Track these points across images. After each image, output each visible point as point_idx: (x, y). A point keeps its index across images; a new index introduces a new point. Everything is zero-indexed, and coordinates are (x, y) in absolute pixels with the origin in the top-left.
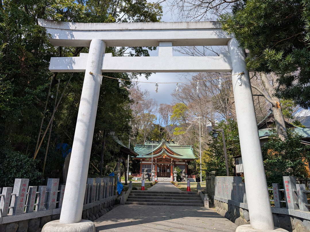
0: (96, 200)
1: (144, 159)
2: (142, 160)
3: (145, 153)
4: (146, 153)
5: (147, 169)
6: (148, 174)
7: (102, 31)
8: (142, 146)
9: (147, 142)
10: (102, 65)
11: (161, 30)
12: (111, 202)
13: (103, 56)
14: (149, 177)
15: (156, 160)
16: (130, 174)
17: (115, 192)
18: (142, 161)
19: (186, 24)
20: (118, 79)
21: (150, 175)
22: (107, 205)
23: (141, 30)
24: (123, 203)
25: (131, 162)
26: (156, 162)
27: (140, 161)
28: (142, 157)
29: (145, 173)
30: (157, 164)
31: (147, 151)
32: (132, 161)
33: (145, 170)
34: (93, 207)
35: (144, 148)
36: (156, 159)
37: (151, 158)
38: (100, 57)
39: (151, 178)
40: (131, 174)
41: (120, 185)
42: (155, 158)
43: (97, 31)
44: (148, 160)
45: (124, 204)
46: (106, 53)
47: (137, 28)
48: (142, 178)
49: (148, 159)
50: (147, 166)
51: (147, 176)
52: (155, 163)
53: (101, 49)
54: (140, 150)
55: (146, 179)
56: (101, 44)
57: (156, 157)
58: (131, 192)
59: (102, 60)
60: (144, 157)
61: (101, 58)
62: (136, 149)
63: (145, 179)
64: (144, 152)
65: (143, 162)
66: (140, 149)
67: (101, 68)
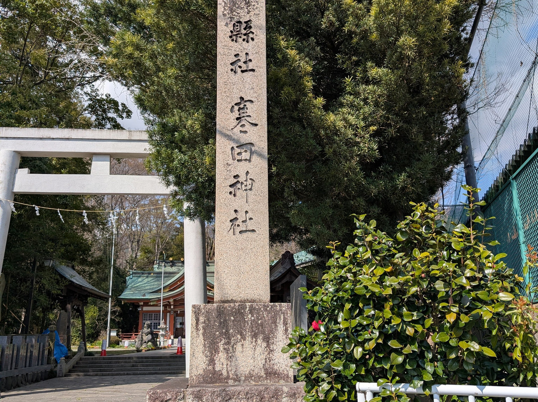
0: (11, 369)
1: (147, 302)
2: (142, 303)
3: (150, 289)
4: (153, 288)
5: (149, 322)
6: (151, 333)
7: (14, 138)
8: (143, 273)
9: (159, 263)
10: (13, 185)
11: (95, 140)
12: (40, 374)
13: (15, 173)
14: (154, 339)
15: (172, 303)
16: (114, 334)
17: (49, 359)
18: (143, 306)
19: (128, 133)
20: (34, 206)
21: (157, 336)
22: (33, 378)
23: (68, 139)
24: (60, 375)
25: (118, 309)
26: (172, 307)
27: (139, 306)
28: (143, 298)
29: (146, 330)
30: (175, 312)
31: (153, 285)
32: (120, 305)
33: (145, 325)
34: (6, 378)
35: (147, 277)
36: (171, 300)
37: (159, 300)
38: (10, 175)
39: (158, 340)
40: (117, 335)
41: (61, 348)
42: (169, 298)
43: (7, 138)
44: (155, 303)
45: (62, 377)
46: (20, 168)
47: (63, 137)
48: (140, 342)
49: (154, 301)
50: (153, 316)
51: (150, 337)
52: (169, 310)
53: (13, 163)
54: (140, 282)
55: (148, 342)
56: (13, 157)
57: (172, 297)
58: (81, 359)
59: (14, 178)
60: (148, 297)
61: (13, 176)
62: (130, 280)
63: (145, 342)
64: (147, 286)
65: (145, 309)
66: (140, 279)
67: (13, 189)
